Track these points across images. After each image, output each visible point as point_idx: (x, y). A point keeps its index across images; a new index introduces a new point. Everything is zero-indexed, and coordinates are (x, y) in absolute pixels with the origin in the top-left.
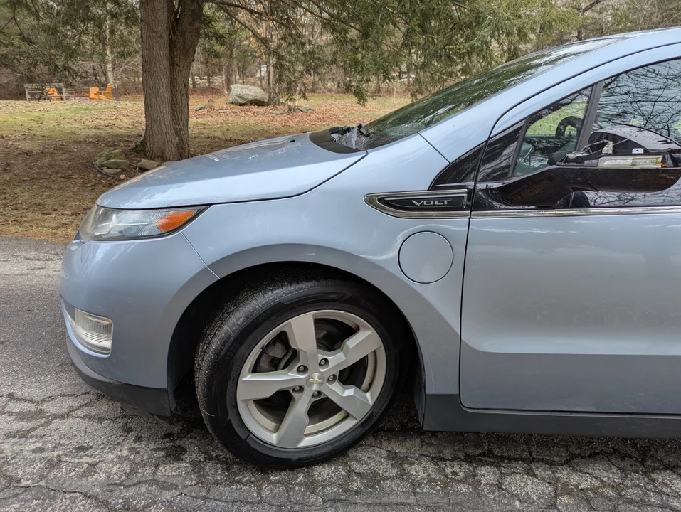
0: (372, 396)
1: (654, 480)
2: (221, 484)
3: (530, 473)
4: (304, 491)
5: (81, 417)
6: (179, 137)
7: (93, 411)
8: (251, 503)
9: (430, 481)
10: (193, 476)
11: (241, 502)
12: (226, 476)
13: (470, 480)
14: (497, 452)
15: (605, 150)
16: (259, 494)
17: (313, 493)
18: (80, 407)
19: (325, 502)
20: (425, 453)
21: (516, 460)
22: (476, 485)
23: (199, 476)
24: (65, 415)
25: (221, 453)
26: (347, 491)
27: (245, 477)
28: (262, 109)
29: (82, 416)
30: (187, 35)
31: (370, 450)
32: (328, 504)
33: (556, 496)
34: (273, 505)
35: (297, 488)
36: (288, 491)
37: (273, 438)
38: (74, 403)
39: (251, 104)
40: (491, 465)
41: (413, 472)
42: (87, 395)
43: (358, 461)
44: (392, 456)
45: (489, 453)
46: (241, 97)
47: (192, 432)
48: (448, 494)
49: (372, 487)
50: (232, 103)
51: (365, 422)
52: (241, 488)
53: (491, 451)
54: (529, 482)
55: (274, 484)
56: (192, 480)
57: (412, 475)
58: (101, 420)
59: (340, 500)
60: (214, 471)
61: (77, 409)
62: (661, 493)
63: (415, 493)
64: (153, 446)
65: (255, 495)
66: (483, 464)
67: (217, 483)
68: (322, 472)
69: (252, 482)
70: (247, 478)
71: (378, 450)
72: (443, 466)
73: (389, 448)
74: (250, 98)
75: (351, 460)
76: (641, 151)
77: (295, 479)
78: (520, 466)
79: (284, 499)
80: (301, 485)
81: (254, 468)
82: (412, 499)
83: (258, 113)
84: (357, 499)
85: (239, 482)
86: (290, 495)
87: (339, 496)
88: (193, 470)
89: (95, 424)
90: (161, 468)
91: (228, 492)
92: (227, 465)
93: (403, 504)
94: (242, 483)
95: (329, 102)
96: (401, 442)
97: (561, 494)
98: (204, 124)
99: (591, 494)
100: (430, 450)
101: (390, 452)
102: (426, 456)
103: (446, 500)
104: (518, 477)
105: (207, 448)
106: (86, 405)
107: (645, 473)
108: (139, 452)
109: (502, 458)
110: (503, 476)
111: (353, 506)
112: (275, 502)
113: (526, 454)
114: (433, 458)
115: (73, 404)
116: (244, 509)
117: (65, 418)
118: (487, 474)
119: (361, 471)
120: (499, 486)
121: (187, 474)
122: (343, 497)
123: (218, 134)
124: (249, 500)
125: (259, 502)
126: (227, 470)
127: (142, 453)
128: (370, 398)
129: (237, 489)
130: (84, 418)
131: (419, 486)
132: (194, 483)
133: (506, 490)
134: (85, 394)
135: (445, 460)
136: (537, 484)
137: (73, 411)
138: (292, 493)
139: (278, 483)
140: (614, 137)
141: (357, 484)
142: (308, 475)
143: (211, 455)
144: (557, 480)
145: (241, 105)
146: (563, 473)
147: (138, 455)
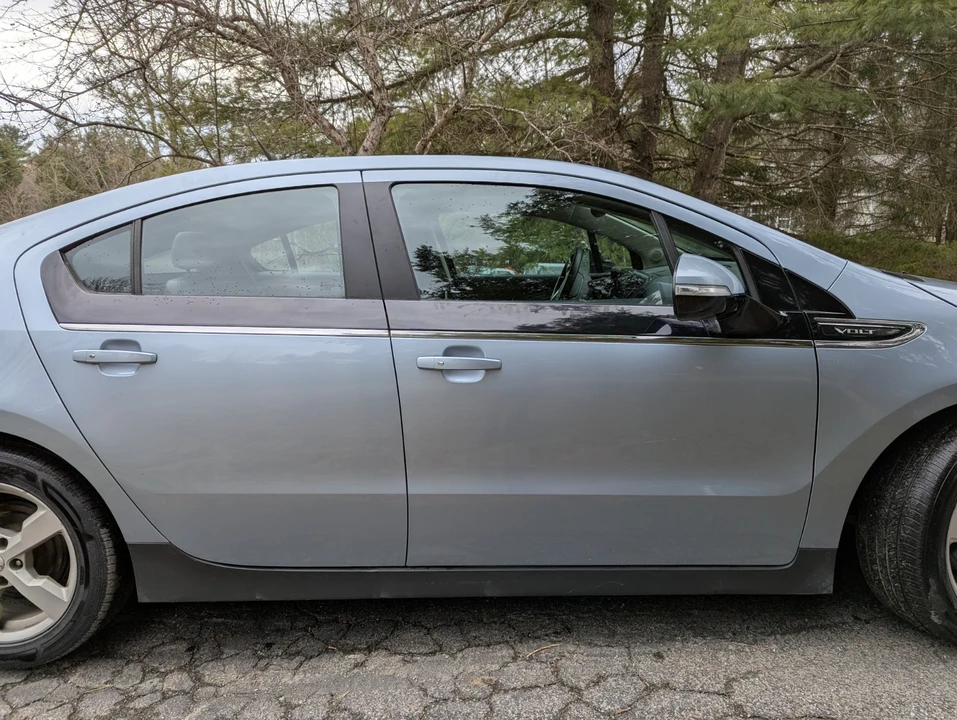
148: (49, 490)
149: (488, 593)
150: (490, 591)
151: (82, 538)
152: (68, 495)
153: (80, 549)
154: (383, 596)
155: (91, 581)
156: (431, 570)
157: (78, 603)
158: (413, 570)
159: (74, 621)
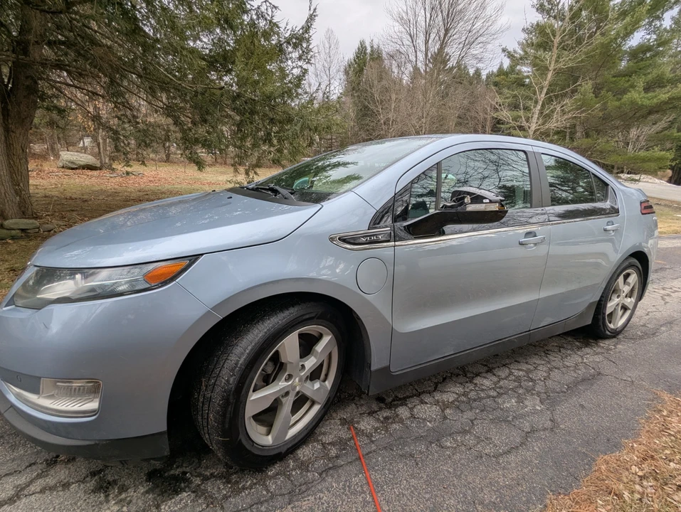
0: (329, 384)
1: (476, 384)
2: (230, 496)
3: (422, 402)
4: (301, 473)
5: (38, 493)
6: (20, 197)
7: (50, 481)
8: (266, 501)
9: (376, 429)
10: (200, 501)
11: (257, 504)
12: (230, 488)
13: (397, 419)
14: (400, 396)
15: (466, 200)
16: (268, 491)
17: (308, 471)
18: (31, 482)
19: (320, 474)
20: (362, 412)
21: (412, 397)
22: (401, 421)
23: (206, 498)
24: (13, 497)
25: (214, 471)
26: (330, 459)
27: (247, 482)
28: (95, 173)
29: (38, 490)
30: (22, 106)
31: (328, 423)
32: (324, 475)
33: (443, 411)
34: (284, 495)
35: (294, 473)
36: (289, 479)
37: (269, 440)
38: (22, 480)
39: (84, 169)
40: (402, 405)
41: (363, 428)
42: (34, 467)
43: (324, 434)
44: (344, 422)
45: (396, 398)
46: (72, 163)
47: (175, 462)
48: (390, 433)
49: (344, 449)
50: (63, 167)
51: (326, 404)
52: (249, 493)
53: (397, 397)
54: (426, 408)
55: (274, 477)
56: (201, 504)
57: (363, 430)
58: (66, 486)
59: (330, 468)
60: (217, 488)
61: (29, 486)
62: (483, 390)
63: (373, 442)
64: (142, 490)
65: (265, 493)
66: (397, 406)
67: (226, 497)
68: (305, 453)
69: (255, 484)
70: (249, 482)
71: (332, 421)
72: (377, 417)
73: (339, 418)
74: (82, 163)
75: (319, 435)
76: (488, 201)
77: (288, 467)
78: (416, 400)
79: (289, 486)
80: (295, 470)
81: (250, 471)
82: (374, 447)
83: (92, 176)
84: (340, 462)
85: (244, 488)
86: (292, 481)
87: (327, 465)
88: (196, 496)
89: (61, 493)
90: (163, 507)
91: (241, 501)
92: (226, 478)
93: (371, 452)
94: (247, 488)
95: (154, 168)
96: (343, 409)
97: (445, 409)
98: (37, 185)
99: (456, 403)
100: (364, 409)
101: (340, 419)
102: (363, 413)
103: (393, 439)
104: (419, 407)
105: (198, 471)
106: (39, 476)
107: (471, 382)
108: (131, 501)
109: (405, 399)
110: (411, 409)
111: (341, 468)
112: (284, 491)
113: (414, 391)
114: (369, 414)
115: (19, 482)
116: (263, 509)
117: (15, 501)
118: (403, 412)
119: (331, 440)
120: (413, 416)
121: (193, 501)
122: (330, 465)
123: (55, 193)
124: (262, 499)
125: (272, 498)
126: (229, 482)
127: (134, 501)
128: (328, 384)
129: (247, 495)
130: (42, 491)
131: (372, 436)
132: (204, 506)
133: (418, 418)
134: (30, 465)
135: (376, 412)
136: (430, 407)
137: (23, 489)
138: (292, 478)
139: (277, 475)
140: (469, 193)
141: (333, 452)
142: (296, 460)
143: (206, 475)
144: (438, 402)
145: (73, 169)
146: (438, 396)
147: (131, 505)
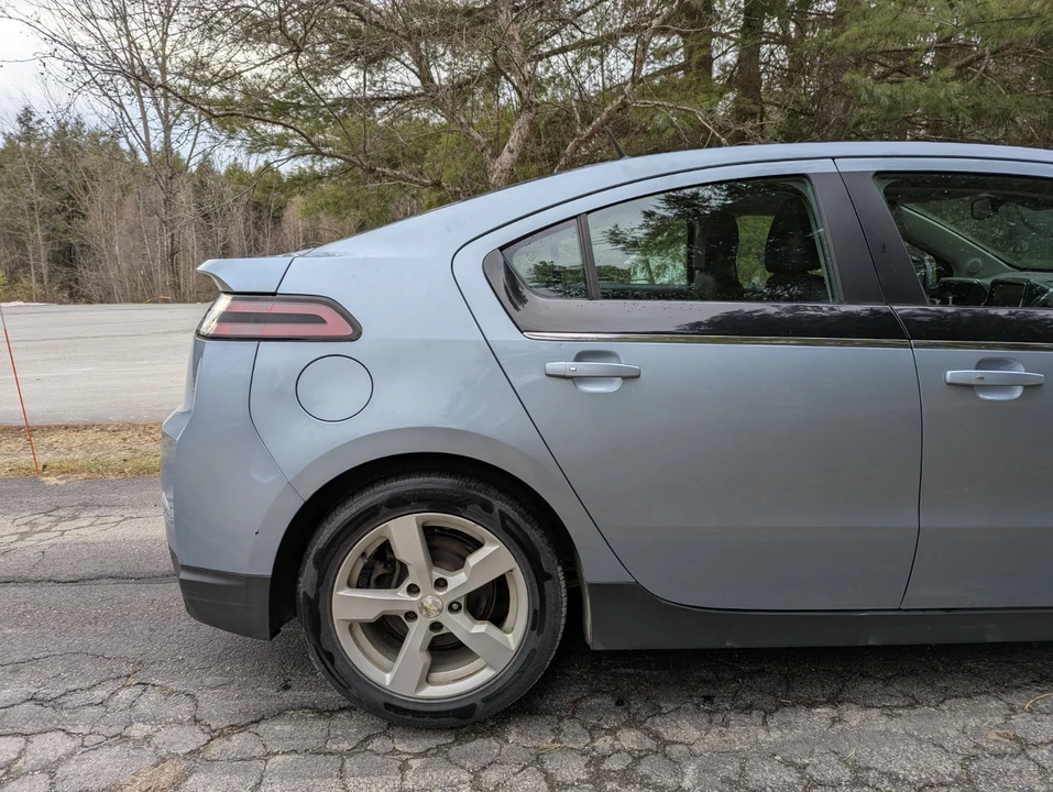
148: (507, 522)
149: (990, 639)
150: (993, 636)
151: (538, 577)
152: (527, 528)
153: (536, 590)
154: (871, 643)
155: (546, 626)
156: (927, 613)
157: (527, 651)
158: (907, 613)
159: (521, 671)
